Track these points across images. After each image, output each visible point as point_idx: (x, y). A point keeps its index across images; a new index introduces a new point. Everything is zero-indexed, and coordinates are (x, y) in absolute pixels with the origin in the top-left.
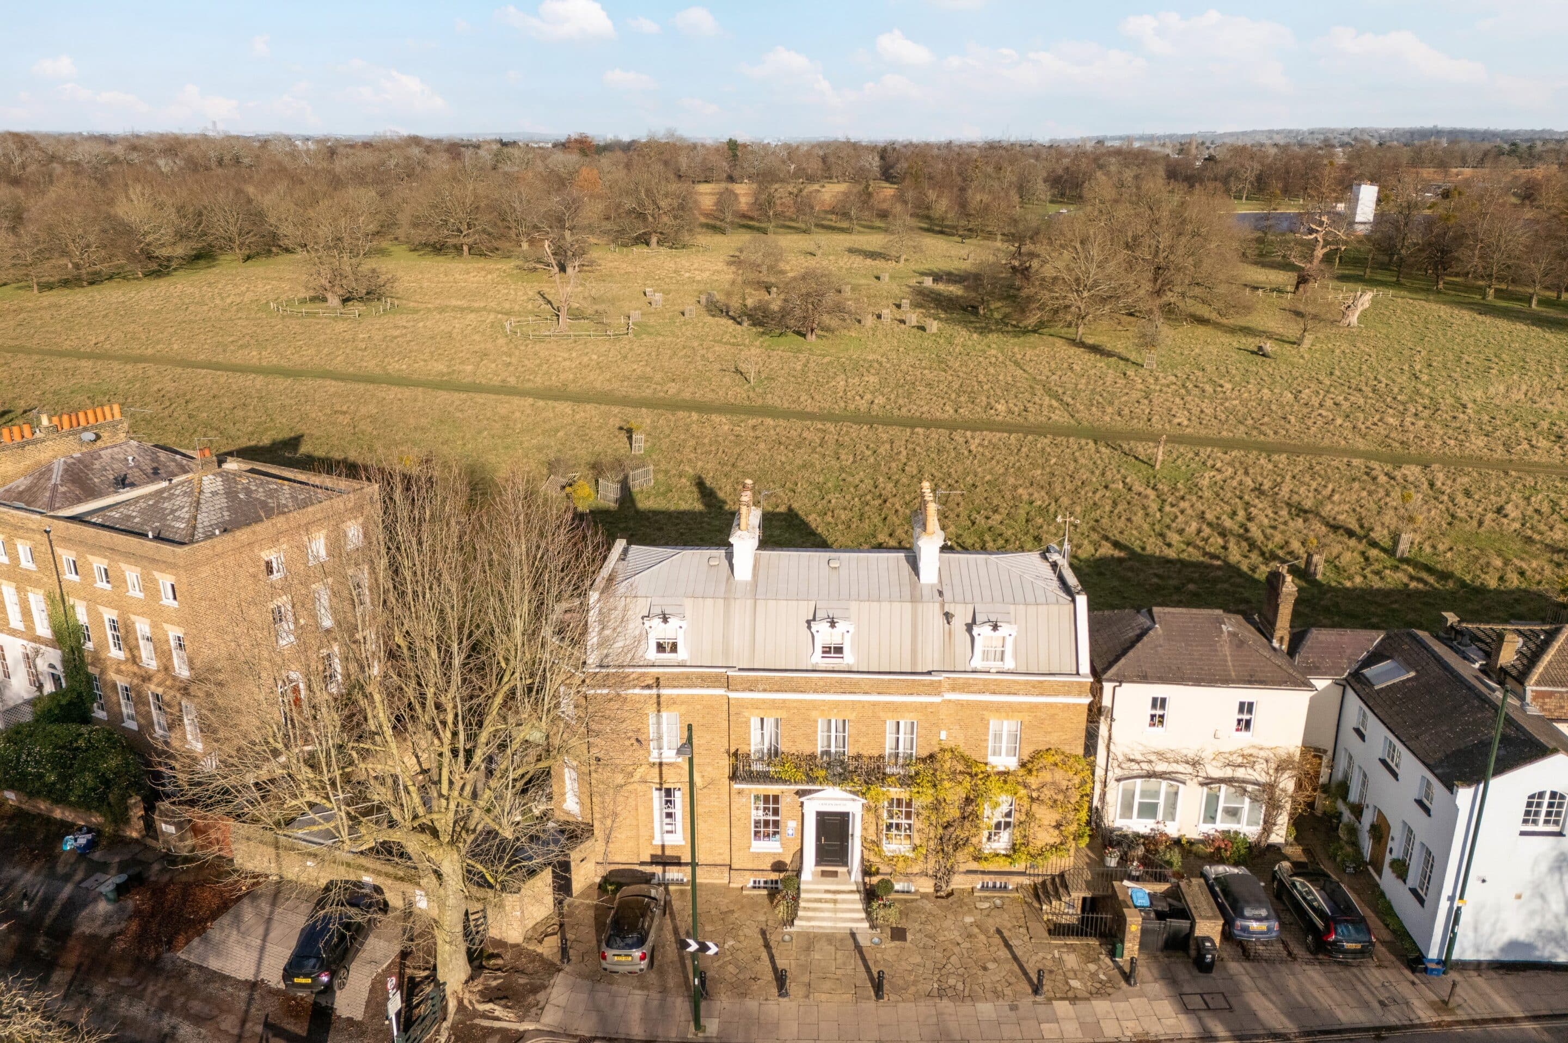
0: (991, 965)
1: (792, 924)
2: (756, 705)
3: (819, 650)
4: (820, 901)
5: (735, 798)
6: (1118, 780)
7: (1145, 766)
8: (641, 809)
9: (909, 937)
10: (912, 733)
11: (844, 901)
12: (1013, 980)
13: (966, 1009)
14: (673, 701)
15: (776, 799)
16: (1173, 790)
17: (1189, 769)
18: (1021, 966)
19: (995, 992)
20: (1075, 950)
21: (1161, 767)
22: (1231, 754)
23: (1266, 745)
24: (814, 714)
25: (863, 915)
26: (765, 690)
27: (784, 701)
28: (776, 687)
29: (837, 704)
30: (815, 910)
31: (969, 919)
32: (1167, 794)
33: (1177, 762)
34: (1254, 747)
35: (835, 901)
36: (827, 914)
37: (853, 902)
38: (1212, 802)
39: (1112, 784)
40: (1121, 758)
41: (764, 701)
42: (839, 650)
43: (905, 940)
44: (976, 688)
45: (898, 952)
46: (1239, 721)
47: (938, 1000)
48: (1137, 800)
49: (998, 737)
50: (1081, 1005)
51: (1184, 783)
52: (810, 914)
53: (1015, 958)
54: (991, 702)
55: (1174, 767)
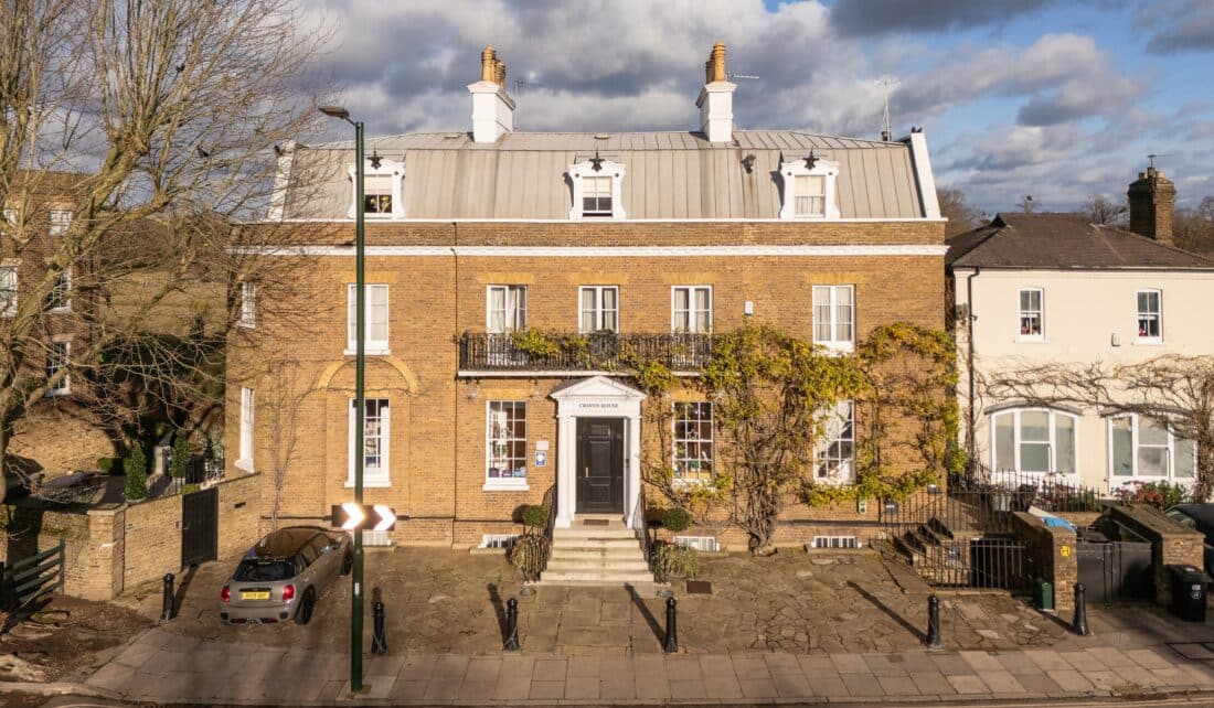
0: (845, 616)
1: (537, 577)
2: (493, 265)
3: (579, 203)
4: (582, 550)
5: (464, 406)
6: (988, 412)
7: (1022, 390)
8: (330, 433)
9: (715, 590)
10: (707, 306)
11: (615, 550)
12: (887, 630)
13: (816, 662)
14: (383, 265)
15: (521, 411)
16: (1067, 425)
17: (1084, 394)
18: (895, 617)
19: (861, 642)
20: (975, 601)
21: (1044, 391)
22: (1139, 368)
23: (1186, 353)
24: (573, 277)
25: (645, 565)
26: (505, 244)
27: (532, 259)
28: (521, 240)
29: (601, 263)
30: (573, 560)
31: (803, 574)
32: (1059, 431)
33: (1066, 383)
34: (1168, 356)
35: (603, 551)
36: (591, 566)
37: (629, 550)
38: (1123, 438)
39: (980, 418)
40: (989, 381)
41: (504, 259)
42: (606, 203)
43: (711, 593)
44: (790, 238)
45: (699, 604)
46: (1142, 323)
47: (767, 653)
48: (1018, 441)
49: (825, 311)
50: (1004, 656)
51: (1079, 413)
52: (565, 565)
53: (884, 609)
54: (814, 258)
55: (1063, 391)
